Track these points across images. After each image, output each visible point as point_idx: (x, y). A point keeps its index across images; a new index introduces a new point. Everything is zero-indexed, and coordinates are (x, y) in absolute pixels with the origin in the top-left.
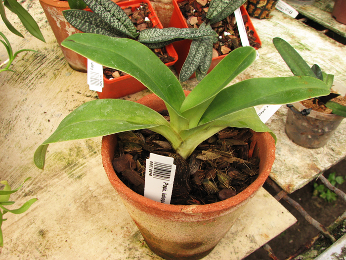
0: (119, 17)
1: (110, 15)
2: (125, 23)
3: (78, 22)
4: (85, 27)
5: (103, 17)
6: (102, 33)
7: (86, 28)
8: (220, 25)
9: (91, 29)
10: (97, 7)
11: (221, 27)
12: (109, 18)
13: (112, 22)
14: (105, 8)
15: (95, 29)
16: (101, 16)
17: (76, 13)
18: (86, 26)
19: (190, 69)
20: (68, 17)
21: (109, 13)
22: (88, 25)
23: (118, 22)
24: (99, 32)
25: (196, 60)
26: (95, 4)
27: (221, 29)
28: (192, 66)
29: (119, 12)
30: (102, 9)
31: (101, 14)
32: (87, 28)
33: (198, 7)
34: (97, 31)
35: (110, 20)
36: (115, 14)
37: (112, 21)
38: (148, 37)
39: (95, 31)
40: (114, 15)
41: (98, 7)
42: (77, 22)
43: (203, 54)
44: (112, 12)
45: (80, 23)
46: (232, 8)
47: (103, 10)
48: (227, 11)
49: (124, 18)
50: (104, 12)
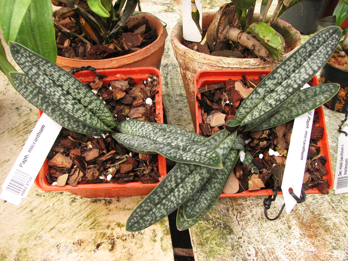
0: (78, 97)
1: (60, 92)
2: (90, 107)
3: (29, 90)
4: (36, 99)
5: (47, 93)
6: (59, 113)
7: (38, 102)
8: (264, 136)
9: (45, 105)
10: (39, 77)
11: (265, 139)
12: (57, 97)
13: (63, 104)
14: (54, 82)
15: (49, 105)
16: (45, 91)
17: (25, 78)
18: (38, 99)
19: (154, 213)
20: (15, 82)
21: (60, 88)
22: (42, 98)
23: (73, 105)
24: (55, 111)
25: (172, 198)
26: (36, 74)
27: (265, 143)
28: (160, 209)
29: (77, 88)
30: (47, 82)
31: (45, 88)
32: (40, 102)
33: (235, 98)
34: (52, 109)
35: (59, 99)
36: (71, 91)
37: (62, 101)
38: (130, 132)
39: (50, 108)
40: (68, 93)
41: (42, 77)
42: (27, 91)
43: (192, 189)
44: (65, 88)
45: (31, 92)
46: (291, 111)
47: (50, 83)
48: (282, 115)
49: (88, 99)
50: (51, 87)
